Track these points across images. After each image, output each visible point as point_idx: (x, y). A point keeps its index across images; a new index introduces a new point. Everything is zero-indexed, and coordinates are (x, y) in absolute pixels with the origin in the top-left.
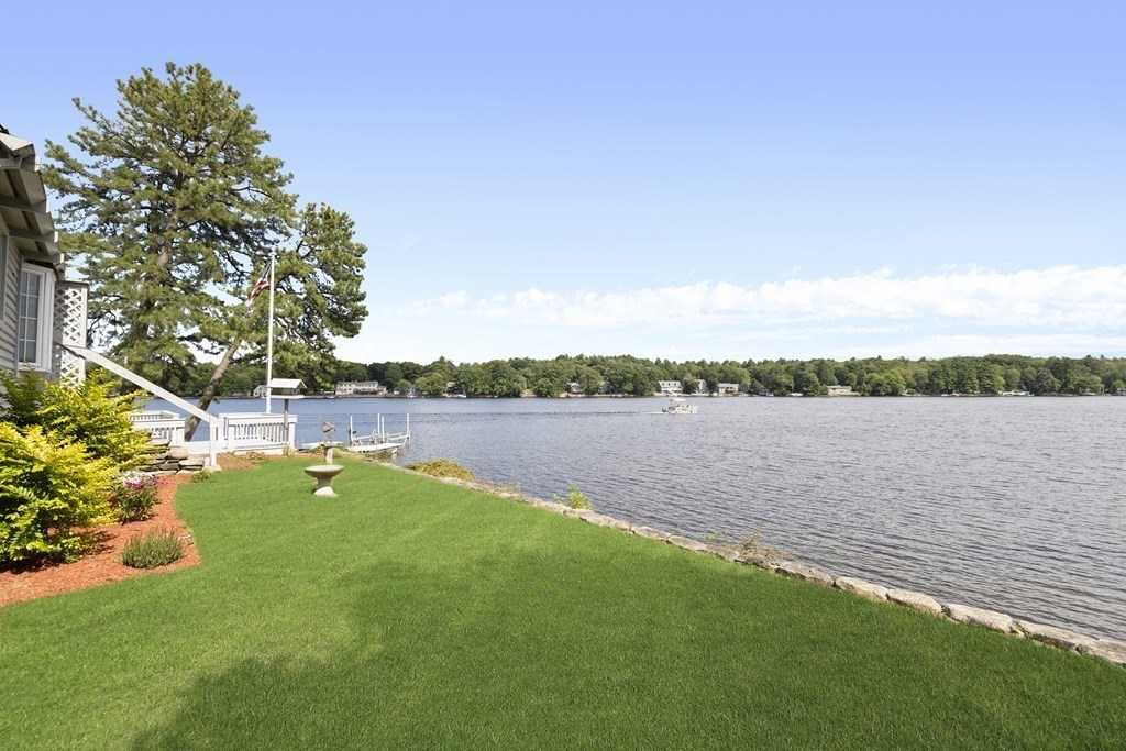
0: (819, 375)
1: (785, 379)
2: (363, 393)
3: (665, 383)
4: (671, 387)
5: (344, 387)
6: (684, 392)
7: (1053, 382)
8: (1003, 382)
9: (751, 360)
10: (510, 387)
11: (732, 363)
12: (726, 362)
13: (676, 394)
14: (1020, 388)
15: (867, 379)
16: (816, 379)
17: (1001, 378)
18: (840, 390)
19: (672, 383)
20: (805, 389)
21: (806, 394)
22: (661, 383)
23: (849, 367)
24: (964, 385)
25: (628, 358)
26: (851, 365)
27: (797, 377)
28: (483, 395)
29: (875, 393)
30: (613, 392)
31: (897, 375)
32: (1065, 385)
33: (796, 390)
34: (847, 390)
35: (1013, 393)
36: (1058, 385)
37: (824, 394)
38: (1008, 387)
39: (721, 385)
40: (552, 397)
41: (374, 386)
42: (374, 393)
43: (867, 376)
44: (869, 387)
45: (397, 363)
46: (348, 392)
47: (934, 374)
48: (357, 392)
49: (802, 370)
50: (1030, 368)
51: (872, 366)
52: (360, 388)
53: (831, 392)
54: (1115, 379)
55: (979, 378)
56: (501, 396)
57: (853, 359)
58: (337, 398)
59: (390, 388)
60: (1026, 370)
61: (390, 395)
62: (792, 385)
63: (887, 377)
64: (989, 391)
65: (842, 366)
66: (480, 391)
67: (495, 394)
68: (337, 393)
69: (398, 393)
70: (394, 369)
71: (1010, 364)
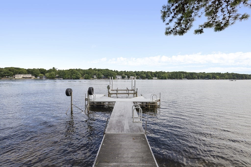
0: (151, 74)
1: (145, 75)
2: (26, 78)
3: (118, 76)
4: (120, 77)
5: (18, 76)
6: (122, 78)
8: (183, 77)
9: (136, 71)
10: (77, 76)
11: (132, 72)
12: (130, 71)
13: (120, 79)
14: (185, 78)
15: (160, 76)
16: (151, 76)
17: (183, 76)
18: (155, 78)
19: (119, 76)
20: (148, 78)
21: (149, 79)
22: (117, 76)
23: (156, 73)
24: (177, 77)
25: (107, 70)
26: (157, 73)
27: (147, 75)
28: (68, 79)
29: (162, 79)
30: (105, 78)
31: (166, 75)
32: (192, 77)
33: (146, 78)
34: (157, 78)
36: (191, 78)
37: (152, 79)
39: (131, 77)
40: (89, 79)
41: (30, 76)
42: (30, 78)
43: (160, 75)
44: (161, 77)
45: (38, 69)
46: (20, 78)
47: (172, 75)
48: (24, 78)
49: (148, 73)
51: (161, 73)
52: (25, 76)
53: (153, 78)
54: (199, 76)
55: (179, 76)
56: (74, 79)
57: (156, 71)
58: (16, 79)
59: (36, 76)
60: (186, 74)
61: (36, 78)
62: (146, 77)
63: (164, 75)
64: (181, 78)
65: (155, 73)
66: (67, 78)
67: (72, 78)
68: (15, 78)
69: (39, 78)
70: (37, 70)
71: (184, 73)
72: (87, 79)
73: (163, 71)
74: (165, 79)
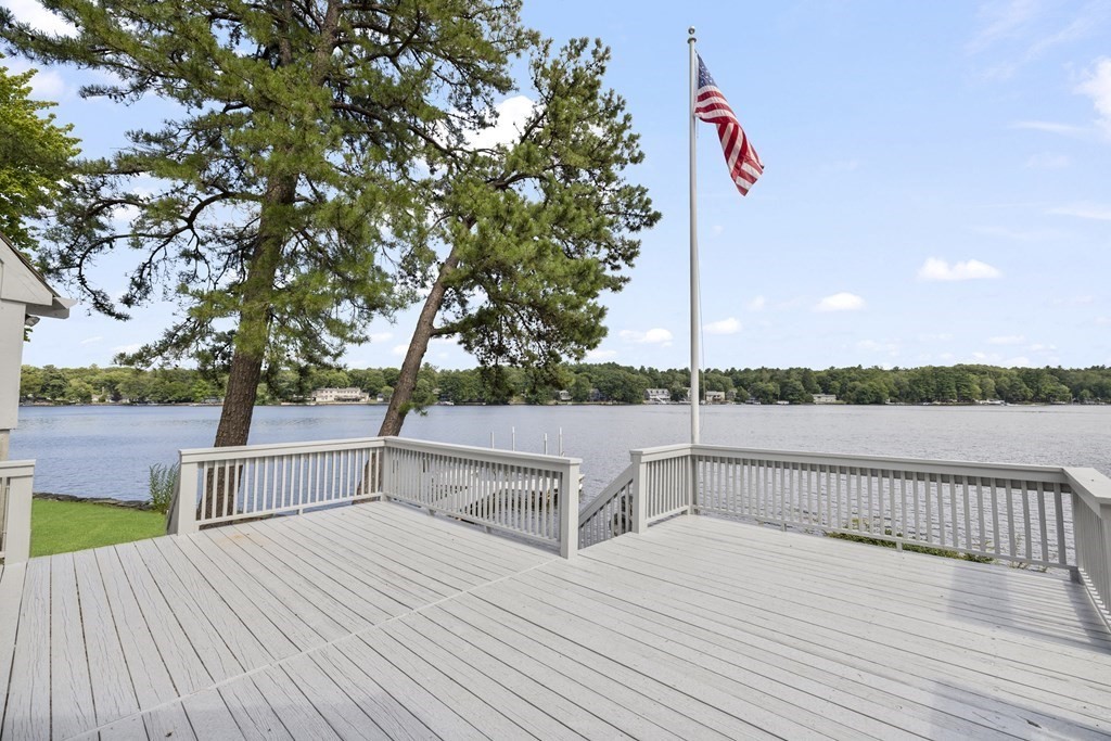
0: (804, 382)
1: (772, 387)
2: (345, 400)
3: (654, 391)
4: (661, 394)
5: (324, 394)
6: (672, 399)
7: (1025, 391)
8: (980, 390)
9: (733, 369)
10: (498, 394)
11: (716, 371)
12: (708, 370)
13: (664, 402)
14: (995, 397)
15: (854, 388)
16: (802, 387)
17: (977, 387)
18: (824, 398)
19: (660, 391)
20: (791, 397)
21: (792, 402)
22: (649, 390)
23: (831, 375)
24: (943, 394)
25: (614, 366)
26: (833, 374)
27: (784, 386)
28: (470, 402)
29: (859, 402)
30: (602, 399)
31: (877, 383)
32: (1037, 394)
33: (782, 399)
34: (832, 398)
35: (988, 401)
36: (1030, 394)
37: (810, 401)
38: (984, 396)
39: (709, 393)
40: (541, 404)
41: (356, 393)
42: (357, 400)
43: (850, 384)
44: (853, 395)
45: (380, 369)
46: (329, 399)
47: (915, 382)
48: (339, 399)
49: (788, 378)
50: (1003, 378)
51: (853, 374)
52: (342, 395)
53: (816, 399)
54: (1082, 389)
55: (958, 388)
56: (489, 403)
57: (832, 368)
58: (317, 405)
59: (373, 394)
60: (1000, 380)
61: (373, 402)
62: (779, 393)
63: (871, 386)
64: (967, 400)
65: (825, 374)
66: (467, 399)
67: (483, 400)
68: (318, 400)
69: (381, 400)
70: (377, 375)
71: (984, 373)
72: (535, 404)
73: (864, 368)
74: (878, 401)
